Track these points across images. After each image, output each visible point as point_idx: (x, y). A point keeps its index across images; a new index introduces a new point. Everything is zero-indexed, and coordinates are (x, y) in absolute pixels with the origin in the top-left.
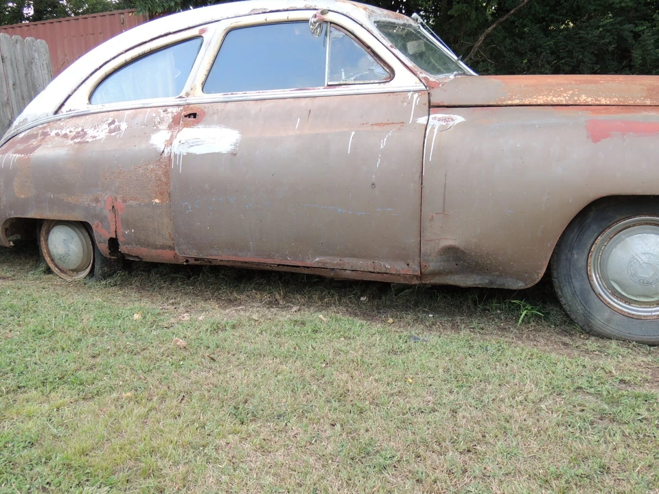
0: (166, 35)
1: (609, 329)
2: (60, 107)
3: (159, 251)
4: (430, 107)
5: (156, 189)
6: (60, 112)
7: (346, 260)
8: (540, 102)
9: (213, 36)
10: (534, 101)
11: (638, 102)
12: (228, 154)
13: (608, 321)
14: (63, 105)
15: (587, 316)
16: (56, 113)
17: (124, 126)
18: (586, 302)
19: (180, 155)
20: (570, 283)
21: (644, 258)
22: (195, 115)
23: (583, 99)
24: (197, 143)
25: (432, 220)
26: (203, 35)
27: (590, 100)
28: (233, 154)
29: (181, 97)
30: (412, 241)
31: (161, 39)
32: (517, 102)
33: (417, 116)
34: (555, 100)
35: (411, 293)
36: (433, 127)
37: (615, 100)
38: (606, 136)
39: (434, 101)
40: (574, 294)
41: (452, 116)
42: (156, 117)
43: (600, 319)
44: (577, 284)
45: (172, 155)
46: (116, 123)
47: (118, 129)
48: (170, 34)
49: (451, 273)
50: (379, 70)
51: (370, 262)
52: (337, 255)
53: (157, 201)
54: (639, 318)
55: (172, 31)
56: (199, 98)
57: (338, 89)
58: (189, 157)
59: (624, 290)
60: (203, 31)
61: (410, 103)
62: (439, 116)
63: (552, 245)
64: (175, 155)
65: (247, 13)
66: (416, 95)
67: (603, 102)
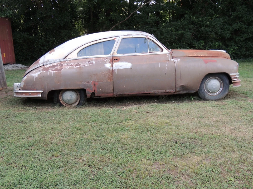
0: (103, 39)
1: (209, 99)
2: (66, 57)
3: (108, 94)
4: (172, 57)
5: (108, 78)
6: (65, 58)
7: (159, 91)
8: (192, 56)
9: (118, 40)
10: (191, 56)
11: (207, 56)
12: (129, 68)
13: (208, 97)
14: (67, 56)
15: (205, 97)
16: (64, 59)
17: (94, 62)
18: (204, 94)
19: (116, 69)
20: (201, 90)
21: (214, 84)
22: (117, 59)
23: (198, 55)
24: (120, 66)
25: (178, 80)
26: (115, 40)
27: (199, 56)
28: (131, 68)
29: (111, 55)
30: (174, 85)
31: (102, 40)
32: (188, 56)
33: (170, 59)
34: (194, 56)
35: (165, 98)
36: (176, 62)
37: (203, 56)
38: (208, 63)
39: (173, 56)
40: (202, 93)
41: (178, 59)
42: (104, 60)
43: (207, 97)
44: (202, 91)
45: (113, 69)
46: (91, 62)
47: (92, 63)
48: (105, 39)
49: (181, 91)
50: (159, 49)
51: (165, 90)
52: (157, 90)
53: (109, 81)
54: (213, 96)
55: (105, 38)
56: (116, 55)
57: (152, 53)
58: (118, 69)
59: (210, 91)
60: (115, 39)
61: (168, 56)
62: (175, 59)
63: (200, 83)
64: (115, 69)
65: (126, 35)
66: (169, 55)
67: (202, 56)
